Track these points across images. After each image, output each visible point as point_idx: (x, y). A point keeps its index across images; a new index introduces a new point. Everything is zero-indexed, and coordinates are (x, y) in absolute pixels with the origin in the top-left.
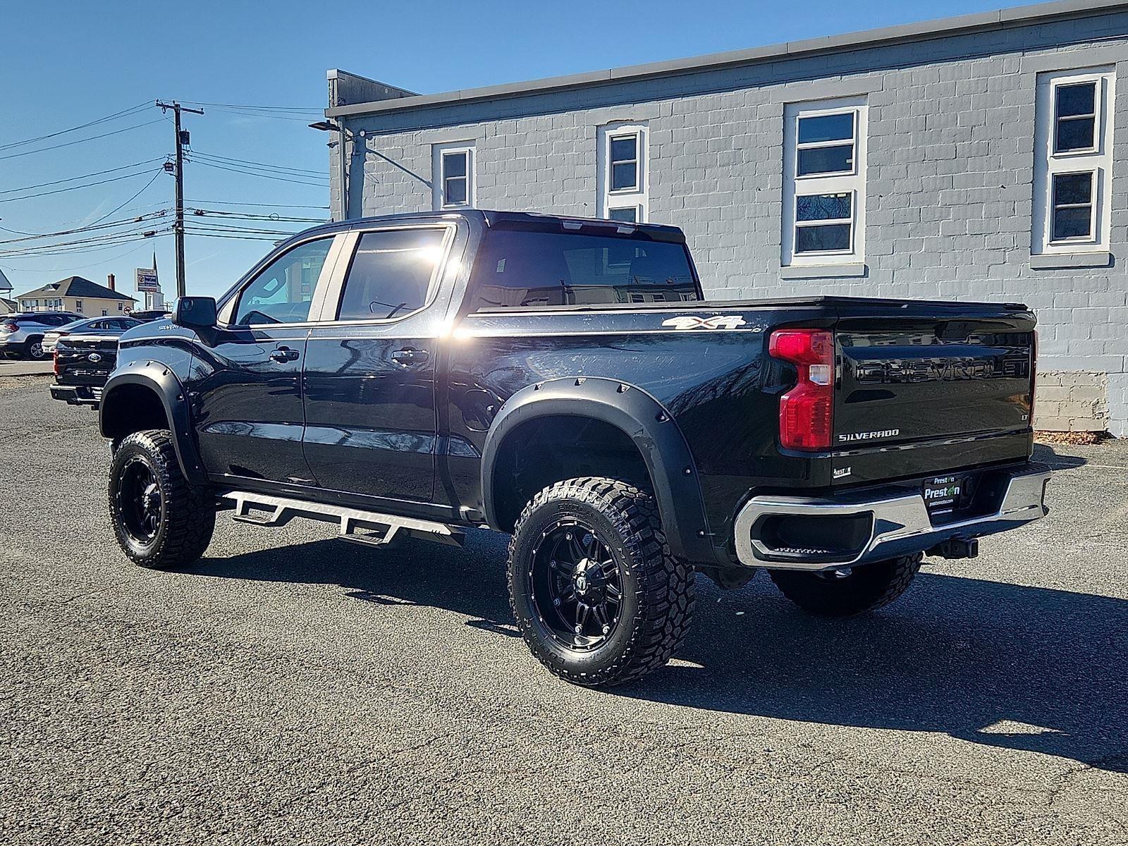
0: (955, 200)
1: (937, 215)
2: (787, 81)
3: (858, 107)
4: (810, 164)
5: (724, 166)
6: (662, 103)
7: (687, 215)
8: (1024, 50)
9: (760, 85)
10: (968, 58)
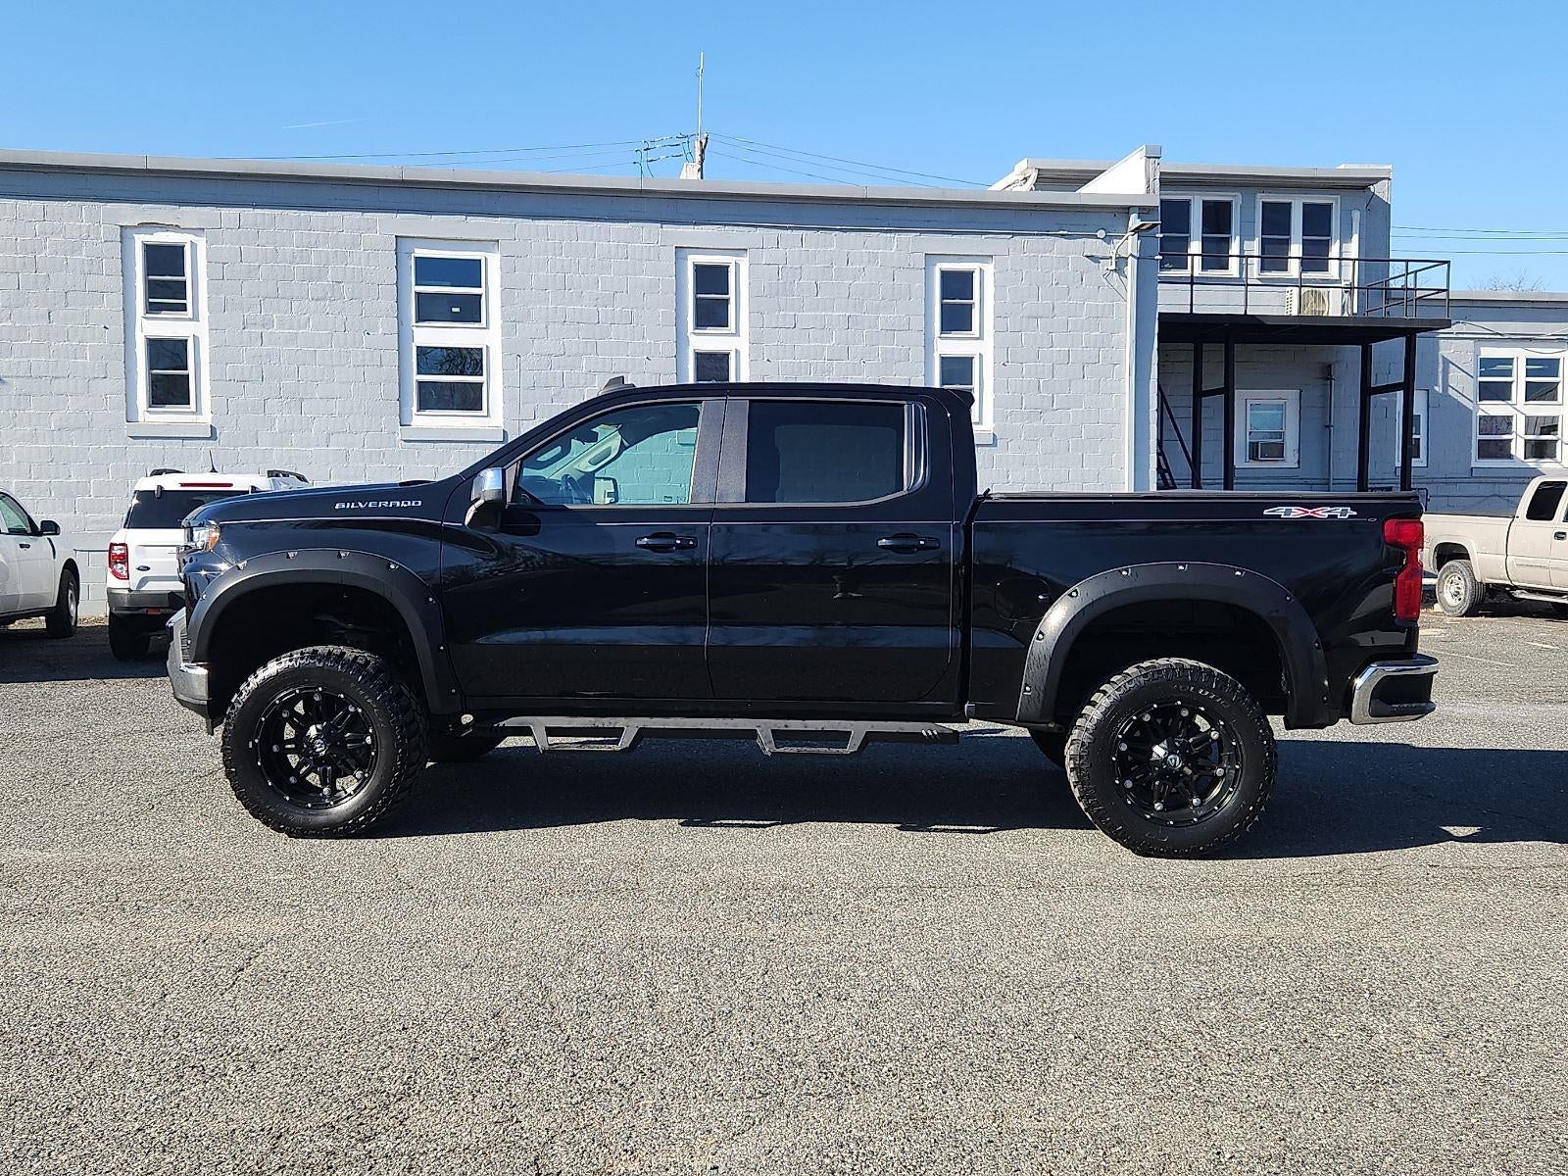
0: (600, 367)
1: (582, 382)
2: (398, 211)
3: (487, 255)
4: (430, 310)
5: (317, 300)
6: (224, 211)
7: (268, 355)
8: (663, 222)
9: (363, 209)
10: (606, 220)
